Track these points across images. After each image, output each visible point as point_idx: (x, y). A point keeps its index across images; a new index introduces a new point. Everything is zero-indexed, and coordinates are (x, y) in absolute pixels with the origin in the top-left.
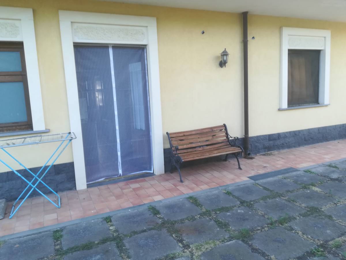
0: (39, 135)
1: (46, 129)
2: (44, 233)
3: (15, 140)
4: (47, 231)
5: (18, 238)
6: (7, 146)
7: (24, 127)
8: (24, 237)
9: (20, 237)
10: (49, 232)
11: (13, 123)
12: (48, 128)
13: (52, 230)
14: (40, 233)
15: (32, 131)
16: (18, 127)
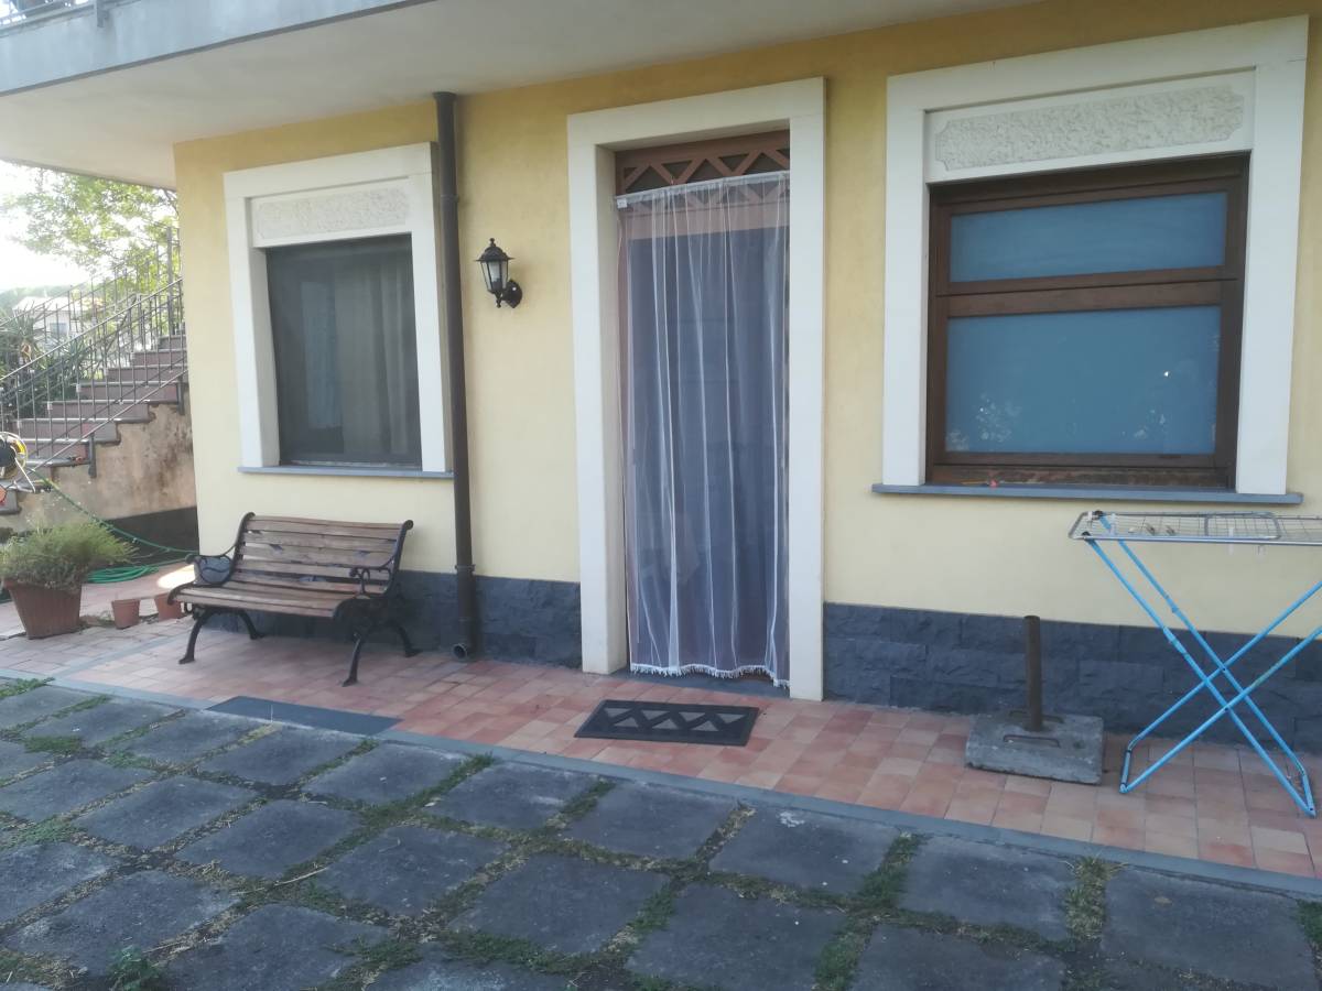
0: (1262, 511)
1: (1288, 492)
2: (1260, 894)
3: (1176, 519)
4: (1271, 891)
5: (1162, 872)
6: (1148, 536)
7: (1197, 474)
8: (1184, 877)
9: (1169, 874)
10: (1280, 897)
11: (1163, 456)
12: (1297, 488)
13: (1294, 896)
14: (1245, 886)
15: (1232, 494)
16: (1177, 474)
